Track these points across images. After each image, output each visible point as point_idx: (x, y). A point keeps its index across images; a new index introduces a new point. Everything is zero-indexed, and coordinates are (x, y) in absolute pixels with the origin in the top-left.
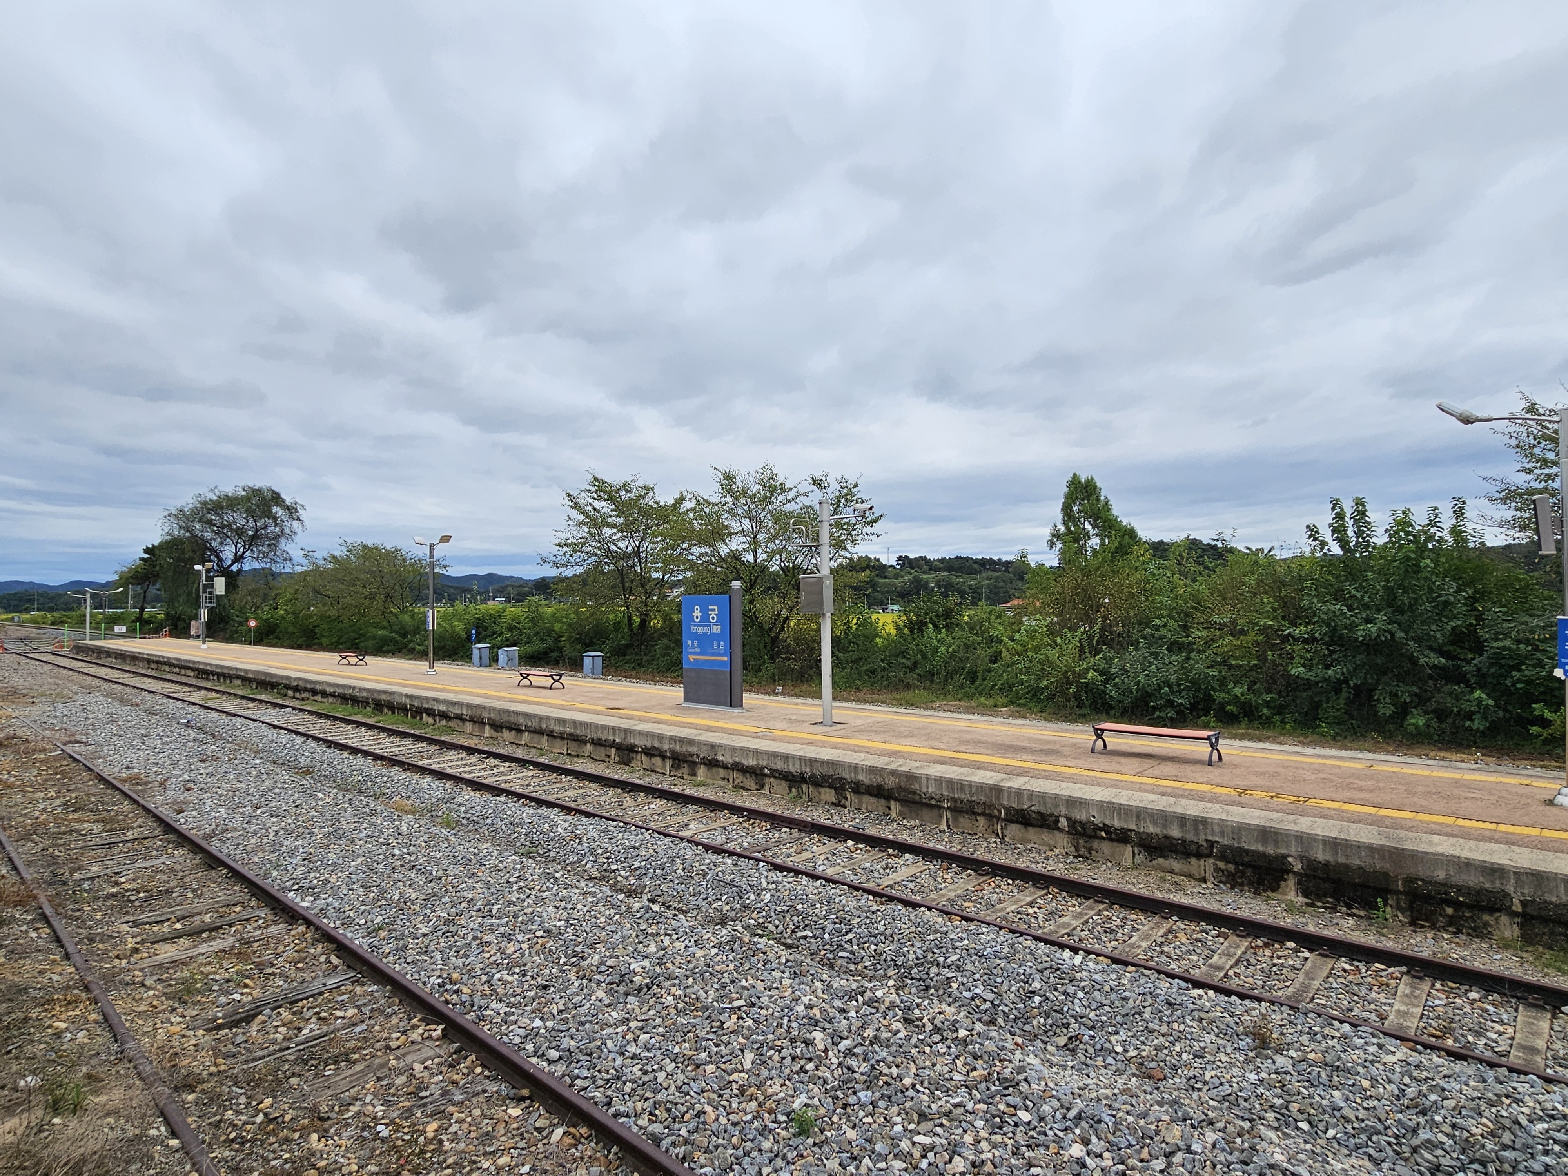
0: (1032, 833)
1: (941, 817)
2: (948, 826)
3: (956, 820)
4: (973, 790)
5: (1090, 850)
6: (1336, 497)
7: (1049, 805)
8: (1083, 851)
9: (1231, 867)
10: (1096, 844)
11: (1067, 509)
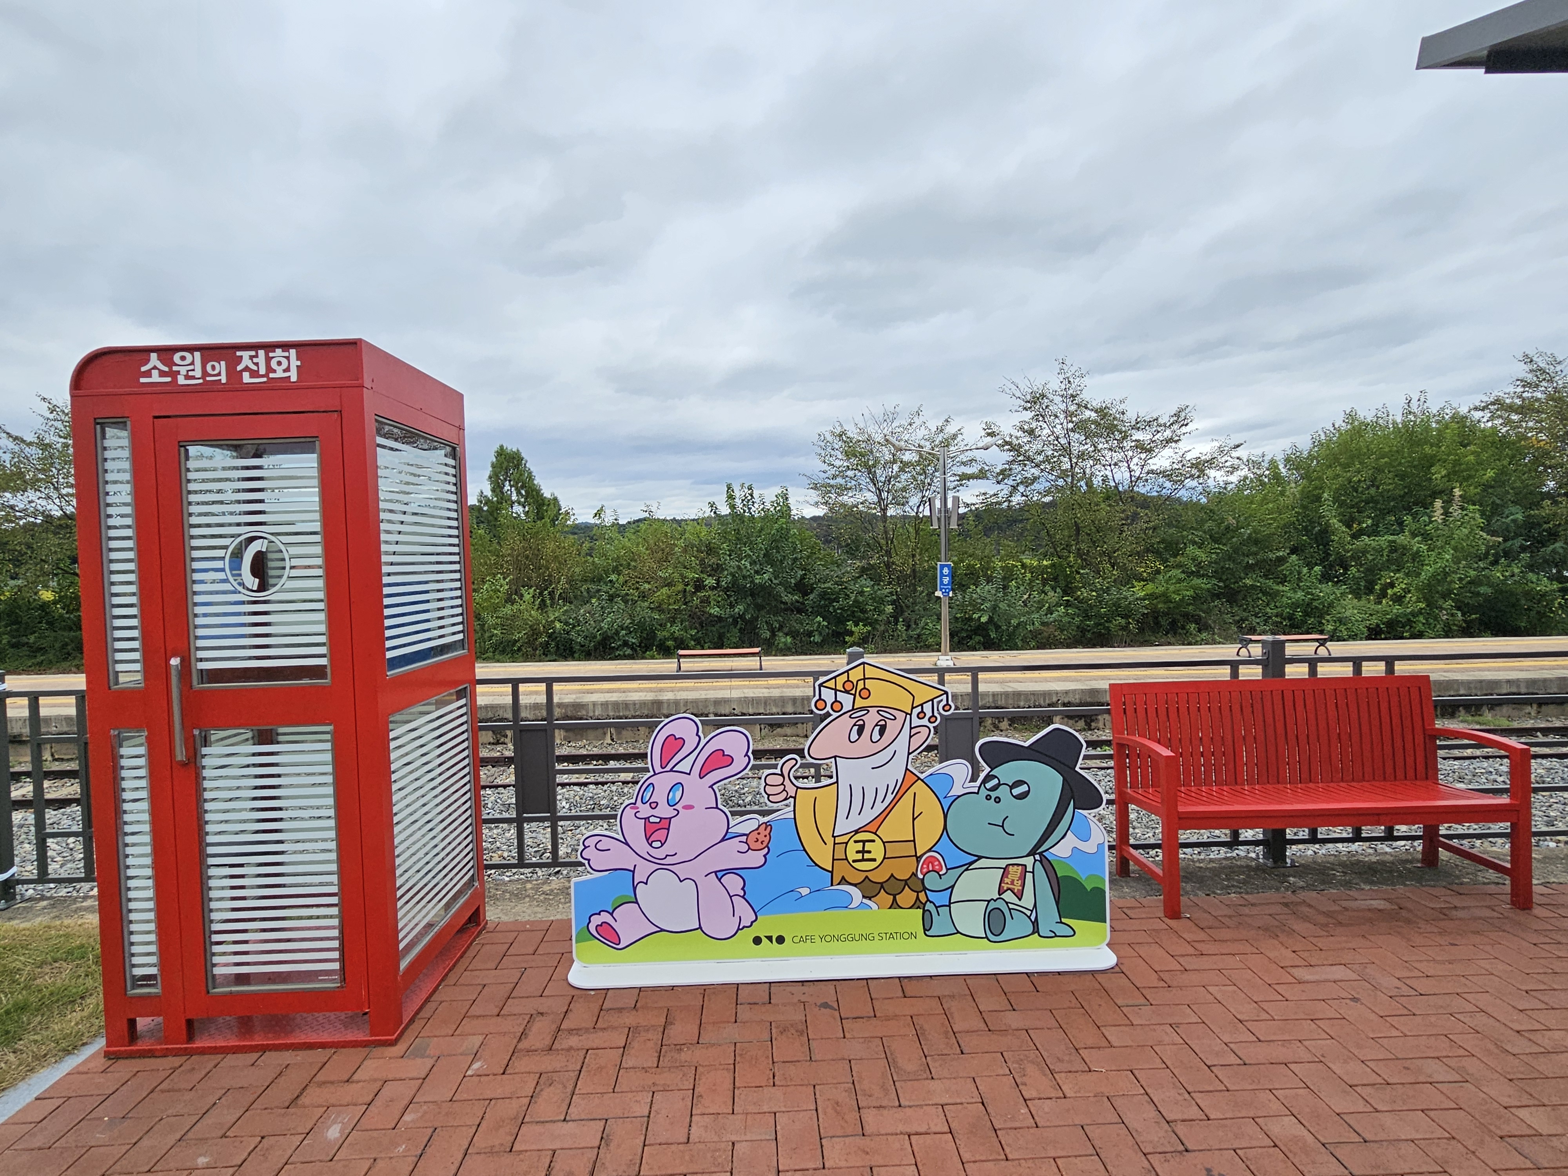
1: (605, 734)
2: (612, 740)
3: (619, 733)
4: (637, 706)
6: (729, 482)
7: (700, 707)
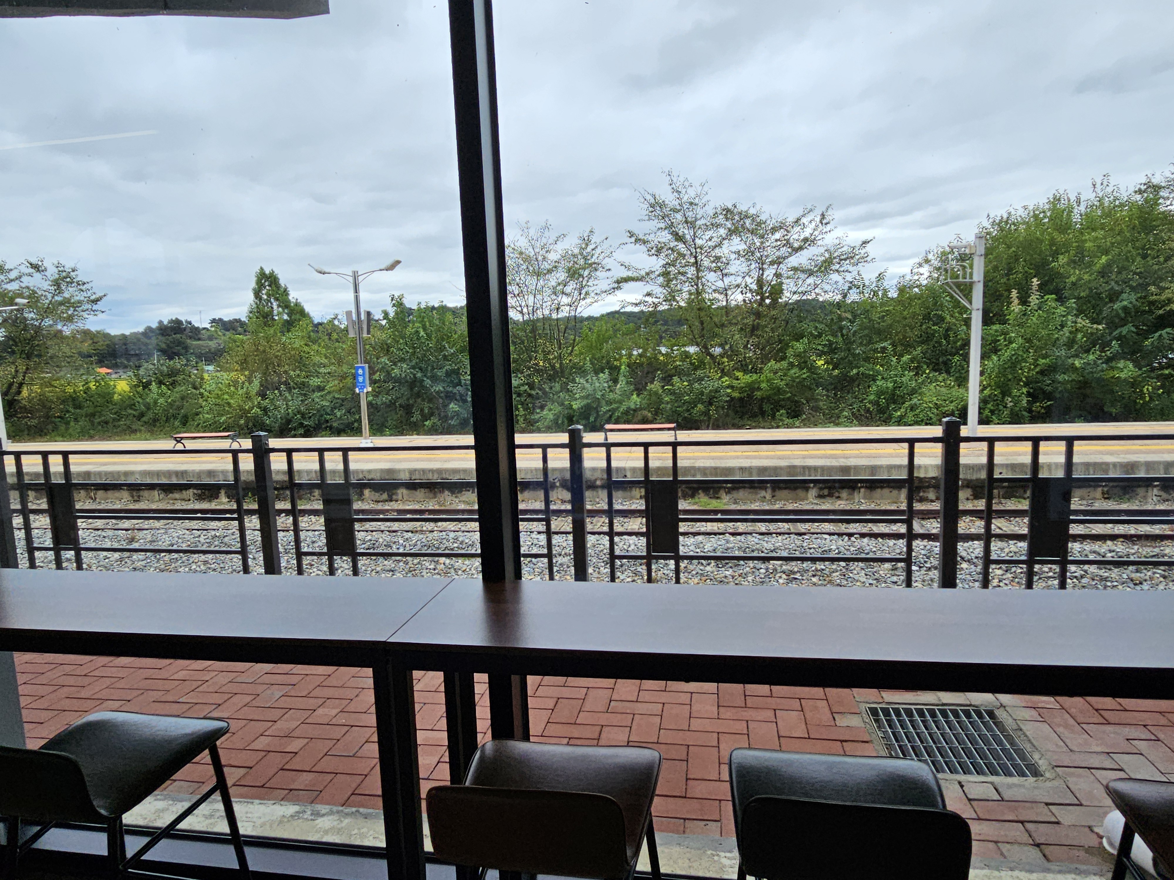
0: (110, 493)
5: (139, 497)
8: (136, 498)
9: (199, 491)
10: (141, 493)
11: (257, 294)
